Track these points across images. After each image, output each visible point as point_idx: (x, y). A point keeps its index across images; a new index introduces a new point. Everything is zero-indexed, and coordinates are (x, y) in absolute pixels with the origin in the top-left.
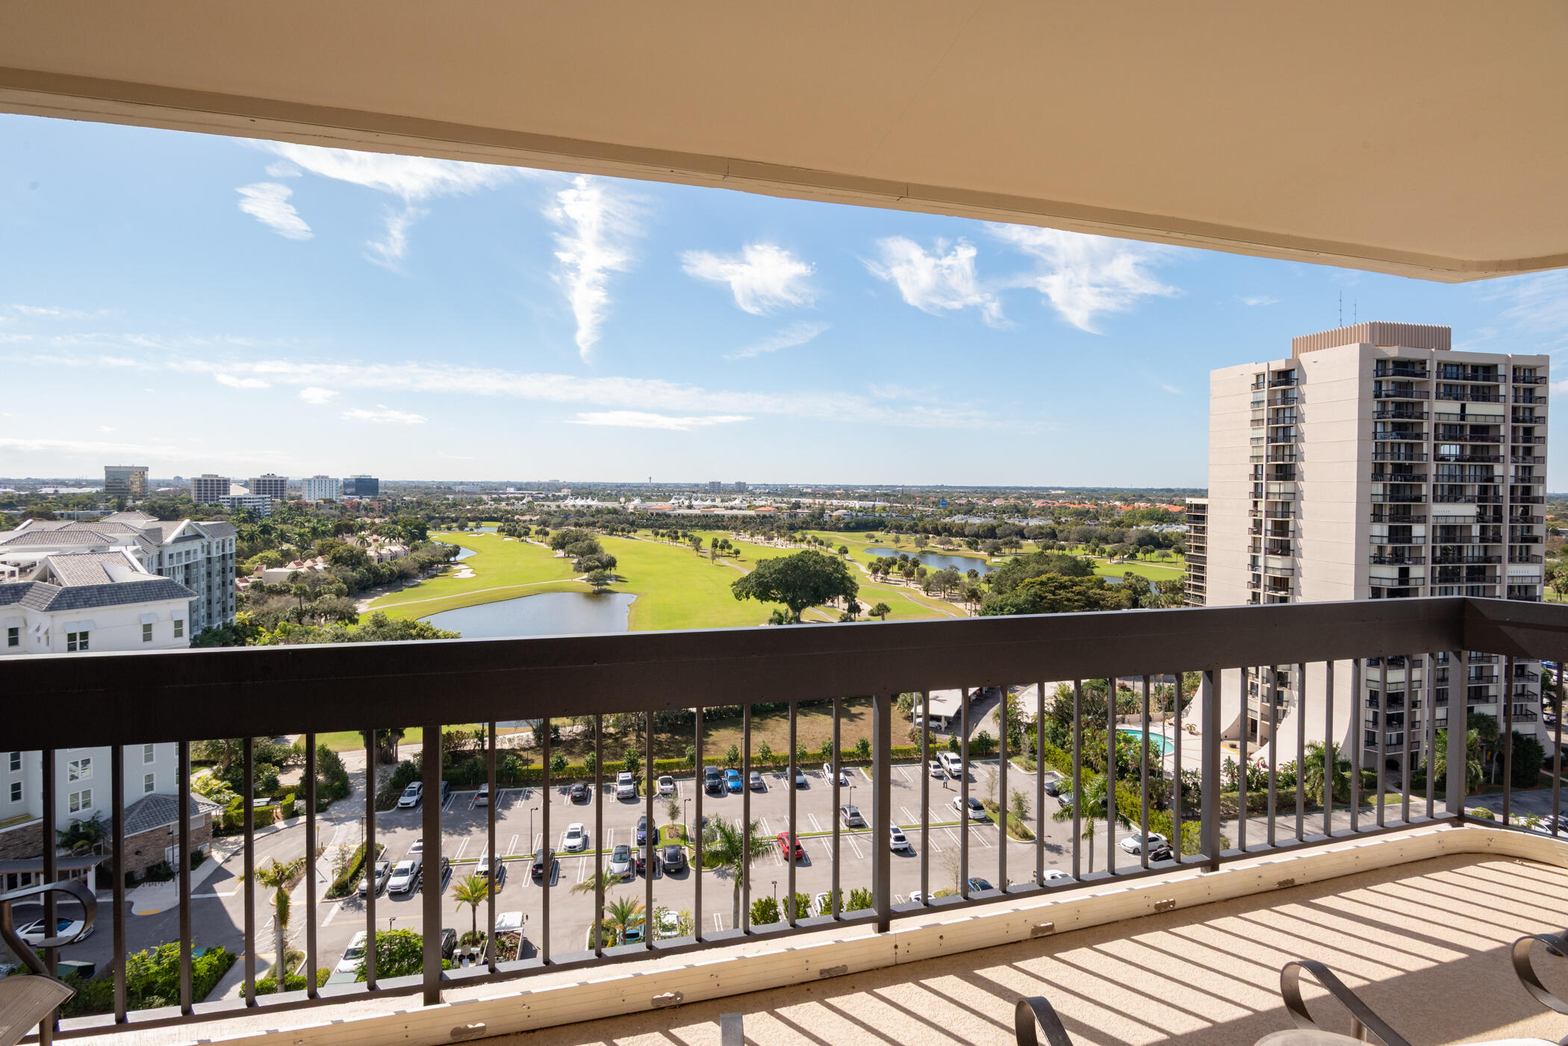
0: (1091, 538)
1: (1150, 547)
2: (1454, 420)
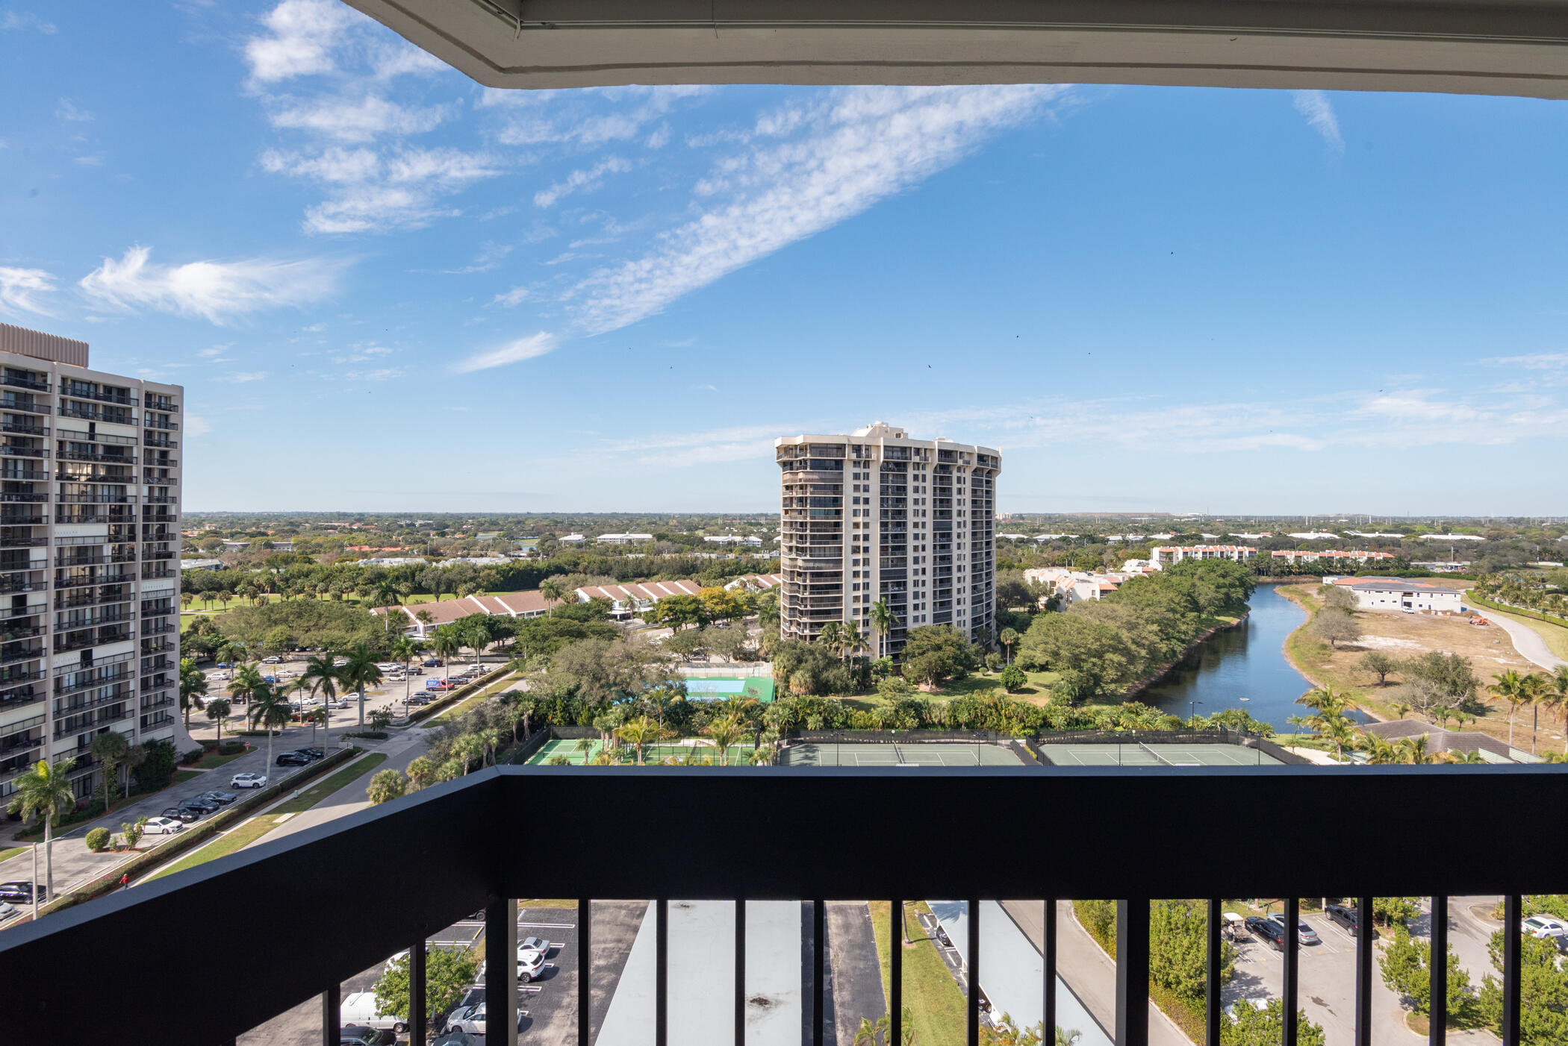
2: (83, 439)
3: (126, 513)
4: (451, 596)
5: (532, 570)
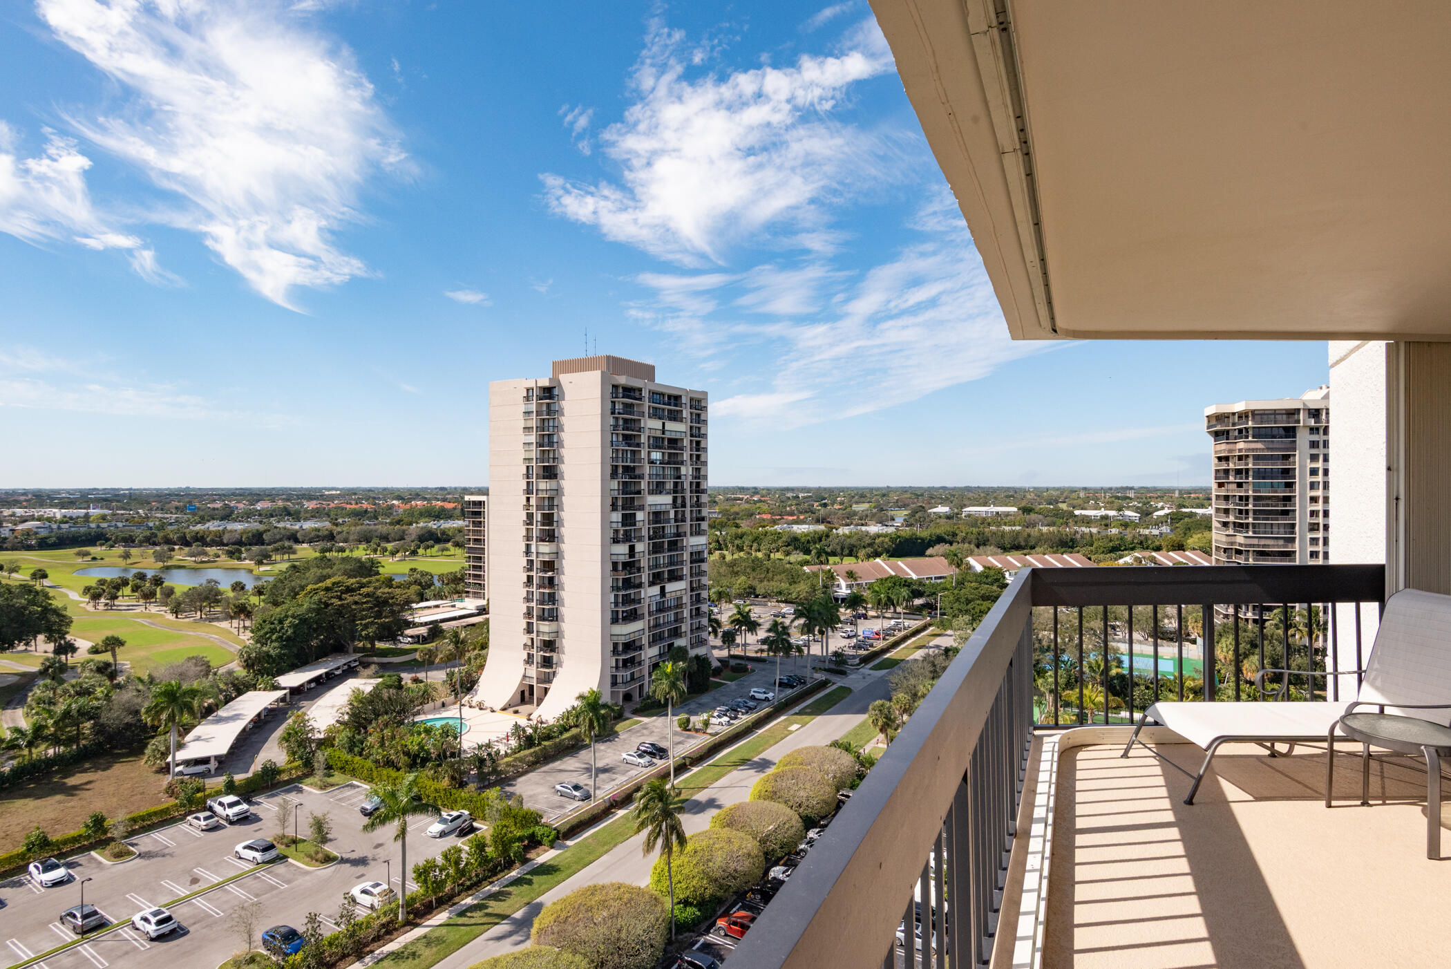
0: (372, 538)
1: (431, 542)
2: (659, 434)
3: (680, 488)
4: (852, 559)
5: (917, 539)
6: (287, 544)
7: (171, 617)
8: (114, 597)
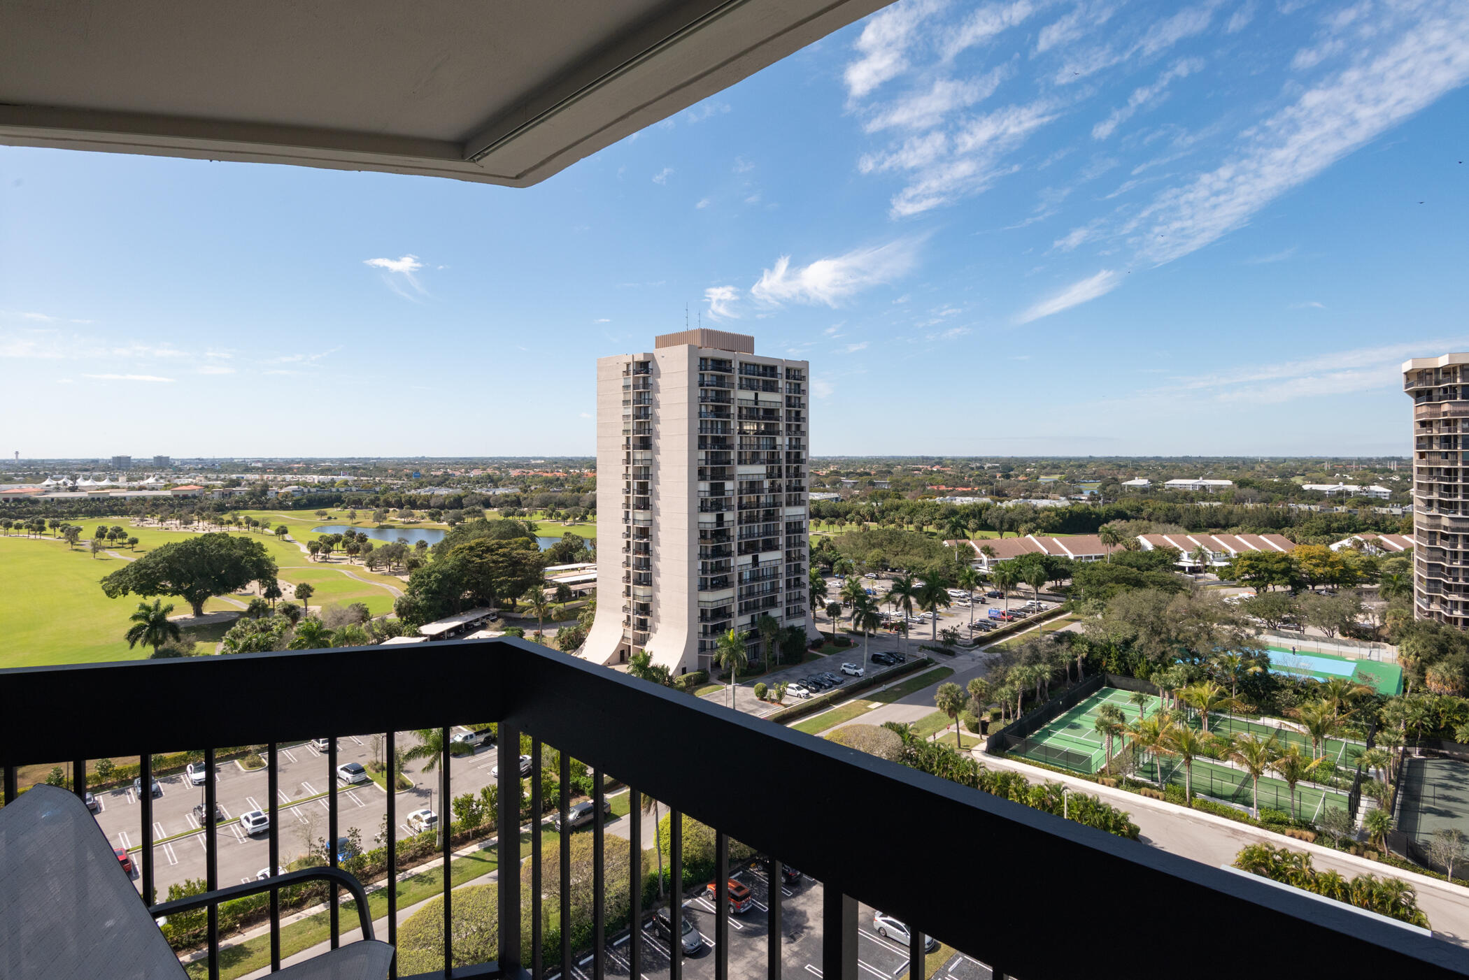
0: (551, 504)
2: (752, 405)
3: (776, 457)
6: (478, 508)
7: (368, 570)
8: (328, 551)
